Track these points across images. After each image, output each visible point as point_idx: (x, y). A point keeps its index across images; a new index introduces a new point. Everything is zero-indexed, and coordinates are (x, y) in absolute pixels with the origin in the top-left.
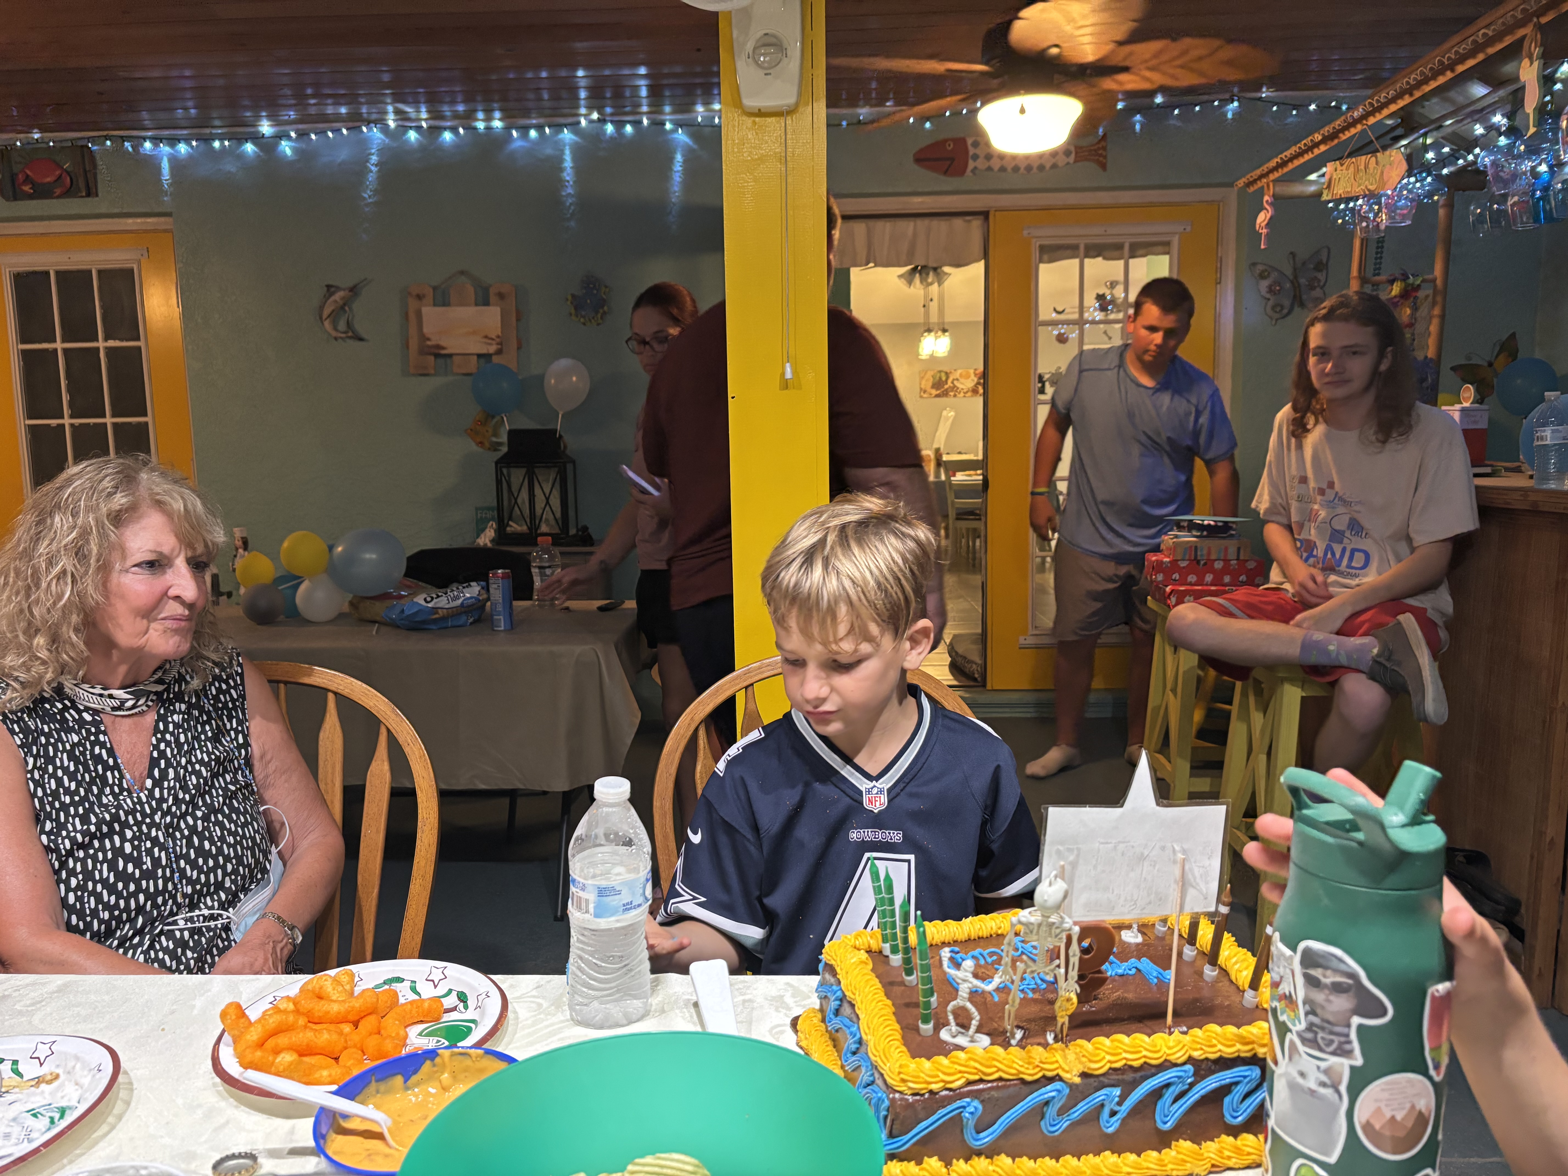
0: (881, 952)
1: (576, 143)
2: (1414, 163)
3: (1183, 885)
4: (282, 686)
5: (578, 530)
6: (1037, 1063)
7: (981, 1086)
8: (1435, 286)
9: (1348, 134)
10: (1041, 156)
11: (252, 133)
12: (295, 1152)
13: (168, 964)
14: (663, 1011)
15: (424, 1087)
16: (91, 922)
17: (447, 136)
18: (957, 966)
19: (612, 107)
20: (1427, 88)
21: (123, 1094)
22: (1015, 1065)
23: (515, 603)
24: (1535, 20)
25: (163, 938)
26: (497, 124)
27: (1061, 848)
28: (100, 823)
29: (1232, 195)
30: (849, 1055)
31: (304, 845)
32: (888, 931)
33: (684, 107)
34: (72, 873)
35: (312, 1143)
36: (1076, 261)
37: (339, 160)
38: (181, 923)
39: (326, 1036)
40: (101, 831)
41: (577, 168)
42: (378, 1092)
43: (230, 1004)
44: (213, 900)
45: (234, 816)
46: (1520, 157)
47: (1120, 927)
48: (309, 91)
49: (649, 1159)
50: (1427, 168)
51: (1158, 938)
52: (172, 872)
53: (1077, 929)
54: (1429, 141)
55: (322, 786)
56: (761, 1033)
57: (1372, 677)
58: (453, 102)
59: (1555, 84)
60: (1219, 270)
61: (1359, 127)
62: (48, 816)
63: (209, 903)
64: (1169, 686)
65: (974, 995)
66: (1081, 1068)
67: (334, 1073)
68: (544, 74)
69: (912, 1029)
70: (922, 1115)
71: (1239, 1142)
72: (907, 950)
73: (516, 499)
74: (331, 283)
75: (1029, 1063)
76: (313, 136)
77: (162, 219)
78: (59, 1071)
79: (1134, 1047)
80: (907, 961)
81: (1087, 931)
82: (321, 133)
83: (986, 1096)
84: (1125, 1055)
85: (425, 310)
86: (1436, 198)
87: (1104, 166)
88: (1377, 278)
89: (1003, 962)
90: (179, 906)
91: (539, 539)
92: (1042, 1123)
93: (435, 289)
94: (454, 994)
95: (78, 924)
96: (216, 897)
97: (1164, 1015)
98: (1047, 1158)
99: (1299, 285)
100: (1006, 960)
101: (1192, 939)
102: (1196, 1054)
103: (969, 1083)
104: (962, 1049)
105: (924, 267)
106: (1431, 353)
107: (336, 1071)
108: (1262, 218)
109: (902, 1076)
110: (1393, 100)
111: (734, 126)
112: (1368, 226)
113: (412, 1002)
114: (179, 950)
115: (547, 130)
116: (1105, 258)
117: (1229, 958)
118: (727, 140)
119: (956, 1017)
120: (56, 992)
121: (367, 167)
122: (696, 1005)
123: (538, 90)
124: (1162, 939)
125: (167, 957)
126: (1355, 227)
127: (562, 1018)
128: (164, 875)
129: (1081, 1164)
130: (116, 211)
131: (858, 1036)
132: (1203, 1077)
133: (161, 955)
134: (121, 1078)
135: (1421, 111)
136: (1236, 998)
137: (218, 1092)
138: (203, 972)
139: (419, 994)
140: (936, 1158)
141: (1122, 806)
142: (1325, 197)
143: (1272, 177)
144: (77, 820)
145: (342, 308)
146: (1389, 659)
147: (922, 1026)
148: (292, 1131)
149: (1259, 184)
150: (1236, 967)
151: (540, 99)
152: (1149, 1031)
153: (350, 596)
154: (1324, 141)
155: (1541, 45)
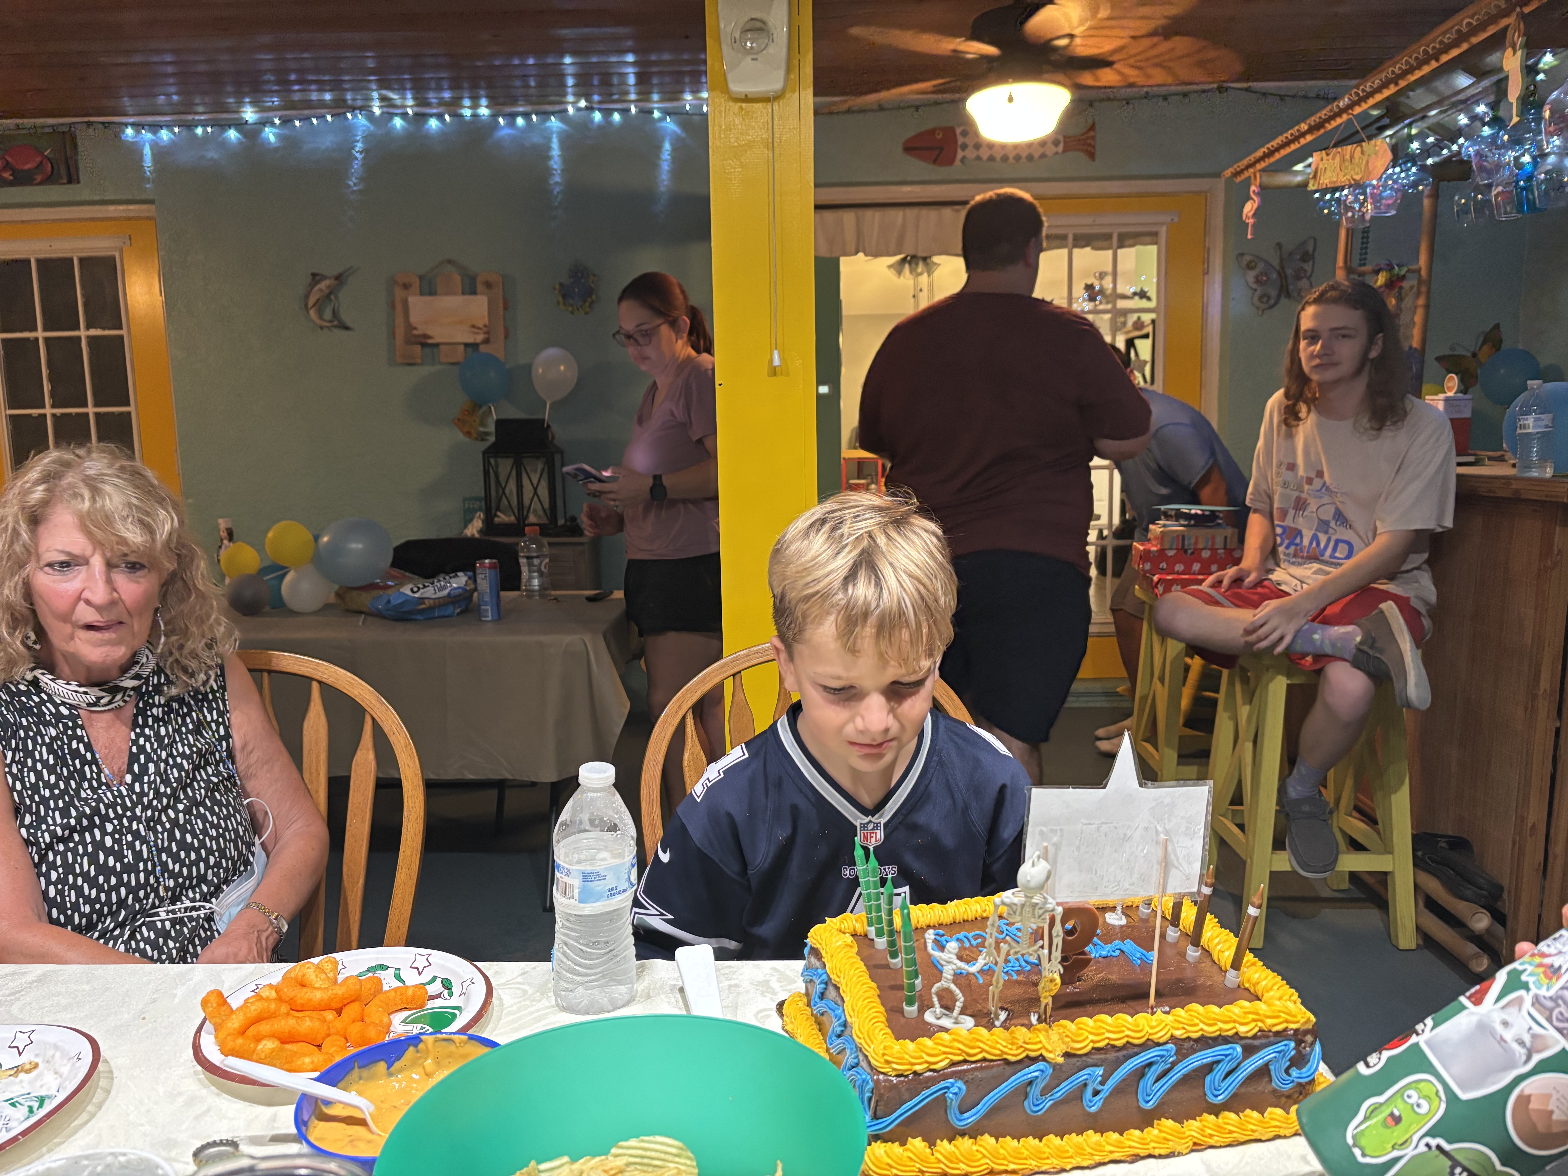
0: (866, 935)
1: (565, 131)
2: (1400, 154)
3: (1166, 866)
4: (265, 675)
5: (566, 520)
6: (1020, 1043)
7: (965, 1067)
8: (1420, 276)
9: (1334, 124)
10: (1030, 145)
11: (237, 119)
12: (277, 1139)
13: (150, 954)
14: (649, 997)
15: (406, 1073)
16: (72, 915)
17: (433, 123)
18: (942, 948)
19: (600, 94)
20: (1412, 78)
21: (103, 1083)
22: (999, 1046)
23: (502, 593)
24: (1518, 9)
25: (144, 929)
26: (484, 111)
27: (1044, 829)
28: (81, 815)
29: (1220, 185)
30: (834, 1038)
31: (287, 835)
32: (874, 914)
33: (673, 95)
34: (53, 866)
35: (293, 1130)
36: (1064, 252)
37: (323, 147)
38: (163, 915)
39: (308, 1023)
40: (80, 824)
41: (565, 158)
42: (360, 1078)
43: (212, 992)
44: (194, 892)
45: (216, 808)
46: (1504, 146)
47: (1104, 909)
48: (293, 77)
49: (633, 1142)
50: (1413, 159)
51: (1142, 920)
52: (154, 866)
53: (1060, 910)
54: (1414, 131)
55: (306, 776)
56: (747, 1017)
57: (1356, 664)
58: (439, 89)
59: (1538, 73)
60: (1207, 261)
61: (1345, 117)
62: (29, 809)
63: (191, 895)
64: (1157, 673)
65: (958, 977)
66: (1064, 1048)
67: (316, 1060)
68: (531, 61)
69: (897, 1012)
70: (906, 1096)
71: (1220, 1120)
72: (892, 933)
73: (504, 490)
74: (315, 271)
75: (1012, 1044)
76: (297, 123)
77: (144, 207)
78: (38, 1060)
79: (1117, 1027)
80: (892, 944)
81: (1069, 913)
82: (306, 119)
83: (970, 1076)
84: (1107, 1035)
85: (411, 299)
86: (1421, 188)
87: (1092, 156)
88: (1363, 268)
89: (986, 944)
90: (161, 900)
91: (527, 529)
92: (1026, 1103)
93: (421, 278)
94: (439, 981)
95: (58, 917)
96: (197, 890)
97: (1147, 995)
98: (1031, 1138)
99: (1286, 276)
100: (990, 941)
101: (1175, 920)
102: (1178, 1033)
103: (953, 1064)
104: (946, 1030)
105: (914, 257)
106: (1416, 343)
107: (318, 1058)
108: (1249, 208)
109: (886, 1057)
110: (1379, 90)
111: (720, 112)
112: (1353, 216)
113: (396, 989)
114: (161, 940)
115: (534, 118)
116: (1095, 248)
117: (1211, 939)
118: (714, 125)
119: (940, 1000)
120: (36, 981)
121: (351, 154)
122: (682, 990)
123: (525, 77)
124: (1147, 921)
125: (148, 947)
126: (1341, 218)
127: (548, 1004)
128: (145, 869)
129: (1063, 1143)
130: (97, 198)
131: (843, 1019)
132: (1185, 1056)
133: (142, 945)
134: (101, 1067)
135: (1407, 101)
136: (1217, 978)
137: (199, 1080)
138: (185, 961)
139: (403, 982)
140: (919, 1139)
141: (1105, 787)
142: (1311, 187)
143: (1259, 166)
144: (57, 813)
145: (327, 297)
146: (1372, 647)
147: (907, 1009)
148: (274, 1118)
149: (1247, 174)
150: (1219, 947)
151: (528, 86)
152: (1132, 1011)
153: (336, 587)
154: (1310, 130)
155: (1524, 35)
